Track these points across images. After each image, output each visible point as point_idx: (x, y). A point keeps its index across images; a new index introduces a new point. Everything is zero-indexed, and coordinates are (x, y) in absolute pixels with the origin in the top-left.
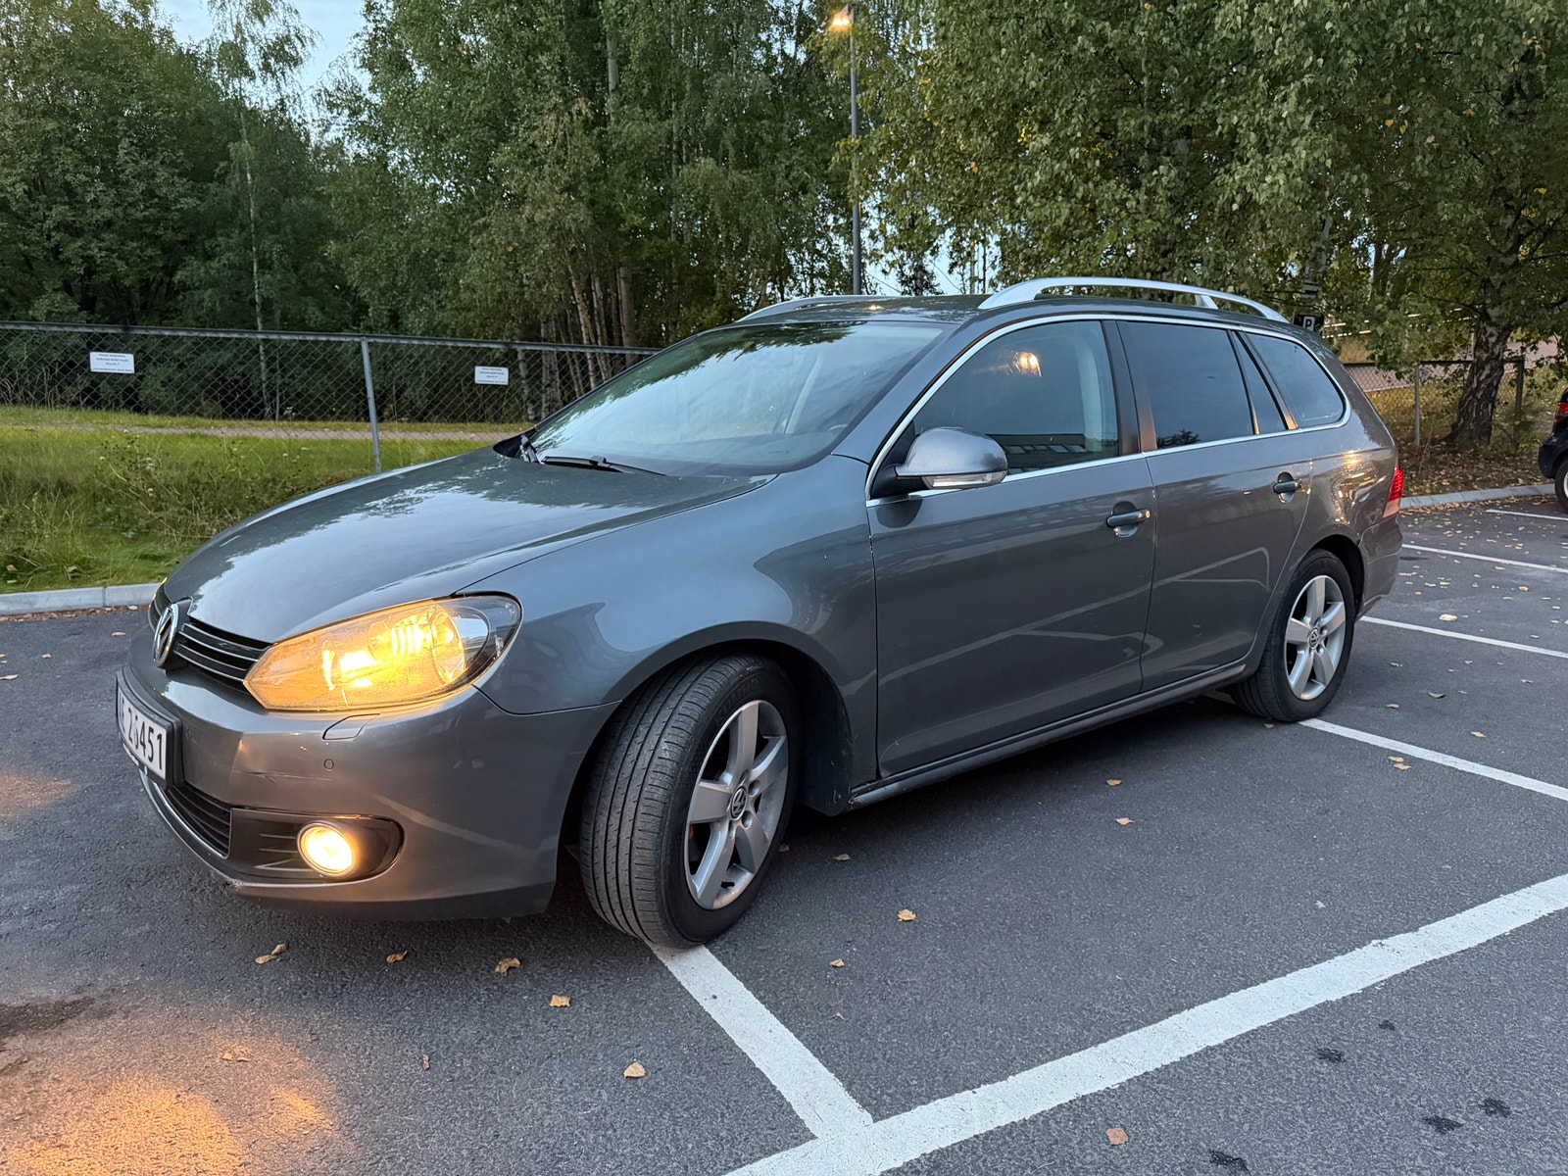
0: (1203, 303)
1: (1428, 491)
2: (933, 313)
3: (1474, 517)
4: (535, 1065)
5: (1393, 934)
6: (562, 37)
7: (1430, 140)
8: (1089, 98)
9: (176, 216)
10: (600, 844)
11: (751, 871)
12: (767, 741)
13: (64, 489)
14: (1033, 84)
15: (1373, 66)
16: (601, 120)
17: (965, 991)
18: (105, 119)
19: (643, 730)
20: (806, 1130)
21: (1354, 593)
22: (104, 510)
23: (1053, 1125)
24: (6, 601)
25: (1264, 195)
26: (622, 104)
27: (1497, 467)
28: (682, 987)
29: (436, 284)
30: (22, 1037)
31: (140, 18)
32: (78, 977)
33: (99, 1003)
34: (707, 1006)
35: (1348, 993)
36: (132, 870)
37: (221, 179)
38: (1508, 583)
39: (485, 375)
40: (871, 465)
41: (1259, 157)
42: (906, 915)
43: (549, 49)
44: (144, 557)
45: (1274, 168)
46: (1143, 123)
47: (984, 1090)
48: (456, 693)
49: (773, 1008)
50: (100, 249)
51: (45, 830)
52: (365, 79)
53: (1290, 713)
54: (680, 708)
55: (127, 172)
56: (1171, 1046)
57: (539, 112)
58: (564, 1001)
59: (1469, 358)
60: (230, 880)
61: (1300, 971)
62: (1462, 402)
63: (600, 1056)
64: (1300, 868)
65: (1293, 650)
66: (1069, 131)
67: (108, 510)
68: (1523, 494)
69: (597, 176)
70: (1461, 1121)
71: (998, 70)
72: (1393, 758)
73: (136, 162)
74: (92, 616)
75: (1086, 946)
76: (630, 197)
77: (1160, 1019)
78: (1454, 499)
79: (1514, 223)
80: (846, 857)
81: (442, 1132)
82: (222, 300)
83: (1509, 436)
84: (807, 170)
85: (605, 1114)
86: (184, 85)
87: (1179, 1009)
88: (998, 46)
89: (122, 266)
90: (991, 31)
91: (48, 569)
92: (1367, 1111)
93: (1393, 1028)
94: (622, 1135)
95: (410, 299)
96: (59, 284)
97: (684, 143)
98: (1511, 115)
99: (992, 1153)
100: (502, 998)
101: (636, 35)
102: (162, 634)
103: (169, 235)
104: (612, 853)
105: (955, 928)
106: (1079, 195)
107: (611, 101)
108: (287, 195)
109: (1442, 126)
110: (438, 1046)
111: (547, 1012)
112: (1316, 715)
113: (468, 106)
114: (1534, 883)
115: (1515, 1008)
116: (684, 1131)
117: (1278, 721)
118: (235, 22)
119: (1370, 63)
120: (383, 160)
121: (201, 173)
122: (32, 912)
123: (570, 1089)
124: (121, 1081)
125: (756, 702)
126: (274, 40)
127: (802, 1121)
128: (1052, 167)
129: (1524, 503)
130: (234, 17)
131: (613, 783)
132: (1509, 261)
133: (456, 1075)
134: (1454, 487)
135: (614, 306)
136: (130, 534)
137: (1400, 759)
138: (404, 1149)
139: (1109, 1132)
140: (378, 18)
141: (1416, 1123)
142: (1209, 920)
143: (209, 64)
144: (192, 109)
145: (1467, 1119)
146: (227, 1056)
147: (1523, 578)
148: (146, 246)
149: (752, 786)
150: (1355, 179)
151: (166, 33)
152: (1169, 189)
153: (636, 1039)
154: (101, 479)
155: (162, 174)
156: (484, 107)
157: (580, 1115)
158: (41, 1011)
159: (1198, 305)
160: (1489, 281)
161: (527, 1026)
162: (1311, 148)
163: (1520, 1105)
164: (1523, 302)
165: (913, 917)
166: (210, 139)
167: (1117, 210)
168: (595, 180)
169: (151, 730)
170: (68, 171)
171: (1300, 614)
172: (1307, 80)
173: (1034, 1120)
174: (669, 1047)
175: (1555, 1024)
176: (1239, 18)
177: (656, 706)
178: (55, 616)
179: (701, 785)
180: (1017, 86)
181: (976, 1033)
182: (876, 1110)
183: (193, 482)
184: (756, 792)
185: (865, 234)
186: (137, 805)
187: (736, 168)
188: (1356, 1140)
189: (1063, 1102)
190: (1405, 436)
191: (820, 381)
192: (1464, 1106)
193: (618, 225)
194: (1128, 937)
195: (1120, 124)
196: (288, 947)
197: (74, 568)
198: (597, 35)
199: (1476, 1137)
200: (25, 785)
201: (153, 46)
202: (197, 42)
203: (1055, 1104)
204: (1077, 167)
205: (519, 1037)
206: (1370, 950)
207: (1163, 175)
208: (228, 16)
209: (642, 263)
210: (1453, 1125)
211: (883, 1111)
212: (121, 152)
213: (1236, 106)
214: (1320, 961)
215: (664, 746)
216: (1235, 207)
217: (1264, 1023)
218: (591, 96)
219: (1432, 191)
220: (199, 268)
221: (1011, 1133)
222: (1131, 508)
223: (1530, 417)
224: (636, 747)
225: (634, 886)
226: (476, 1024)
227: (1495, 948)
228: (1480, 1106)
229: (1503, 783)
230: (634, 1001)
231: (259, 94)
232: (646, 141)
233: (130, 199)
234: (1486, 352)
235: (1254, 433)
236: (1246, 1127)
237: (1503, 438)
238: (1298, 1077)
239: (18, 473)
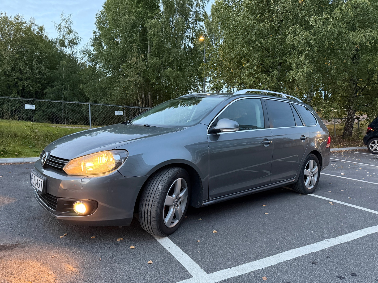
0: (284, 97)
1: (338, 147)
2: (222, 96)
3: (349, 153)
4: (126, 260)
5: (329, 238)
6: (138, 40)
7: (335, 67)
8: (258, 55)
9: (45, 77)
10: (144, 209)
11: (178, 220)
12: (183, 189)
13: (16, 136)
14: (246, 52)
15: (322, 51)
16: (146, 59)
17: (229, 248)
18: (31, 55)
19: (155, 182)
20: (191, 275)
21: (320, 165)
22: (25, 141)
23: (249, 276)
24: (2, 160)
25: (297, 78)
26: (151, 56)
27: (353, 142)
28: (161, 245)
29: (106, 94)
30: (3, 252)
31: (41, 33)
32: (17, 239)
33: (22, 245)
34: (168, 249)
35: (319, 250)
36: (30, 217)
37: (57, 69)
38: (357, 167)
39: (117, 113)
40: (208, 126)
41: (296, 70)
42: (215, 231)
43: (135, 43)
44: (34, 152)
45: (299, 72)
46: (271, 61)
47: (233, 268)
48: (112, 172)
49: (183, 250)
50: (26, 83)
51: (9, 208)
52: (92, 48)
53: (305, 192)
54: (164, 178)
55: (35, 67)
56: (277, 260)
57: (132, 56)
58: (134, 247)
59: (346, 117)
60: (56, 215)
61: (308, 245)
62: (345, 127)
63: (142, 259)
64: (308, 224)
65: (306, 177)
66: (254, 63)
67: (26, 141)
68: (360, 148)
69: (145, 71)
70: (345, 277)
71: (238, 49)
72: (330, 202)
73: (37, 65)
74: (21, 164)
75: (257, 239)
76: (152, 76)
77: (275, 254)
78: (344, 149)
79: (356, 87)
80: (201, 219)
81: (104, 274)
82: (55, 97)
83: (356, 135)
84: (193, 71)
85: (143, 271)
86: (50, 48)
87: (279, 253)
88: (238, 44)
89: (31, 88)
90: (236, 40)
91: (11, 153)
92: (324, 275)
93: (329, 258)
94: (147, 275)
95: (100, 98)
96: (16, 92)
97: (165, 65)
98: (354, 63)
99: (235, 281)
100: (118, 246)
101: (154, 40)
102: (43, 159)
103: (43, 82)
104: (146, 211)
105: (226, 235)
106: (256, 77)
107: (148, 55)
108: (72, 74)
109: (338, 64)
110: (103, 256)
111: (129, 250)
112: (312, 193)
113: (116, 54)
114: (363, 229)
115: (358, 254)
116: (162, 275)
117: (303, 194)
118: (63, 34)
119: (321, 50)
120: (95, 66)
121: (52, 68)
122: (6, 225)
123: (135, 265)
124: (27, 261)
125: (181, 178)
126: (72, 39)
127: (190, 273)
128: (250, 71)
129: (360, 151)
130: (63, 33)
131: (147, 194)
132: (355, 95)
133: (107, 262)
134: (344, 146)
135: (147, 101)
136: (31, 147)
137: (331, 202)
138: (95, 277)
139: (263, 278)
140: (96, 35)
141: (335, 278)
142: (286, 234)
143: (56, 44)
144: (51, 53)
145: (347, 277)
146: (53, 257)
147: (360, 166)
148: (38, 84)
149: (179, 198)
150: (318, 75)
151: (46, 36)
152: (276, 76)
153: (150, 256)
154: (25, 134)
155: (43, 68)
156: (120, 55)
157: (137, 271)
158: (8, 246)
159: (283, 97)
160: (350, 100)
161: (125, 252)
162: (308, 68)
163: (359, 274)
164: (358, 104)
165: (217, 232)
166: (55, 60)
167: (265, 80)
168: (144, 72)
169: (40, 180)
170: (21, 66)
171: (307, 168)
172: (306, 52)
173: (245, 275)
174: (158, 257)
175: (368, 258)
176: (291, 39)
177: (158, 177)
178: (12, 164)
179: (167, 196)
180: (242, 53)
181: (231, 256)
182: (207, 272)
183: (47, 135)
184: (180, 200)
185: (206, 87)
186: (31, 204)
187: (176, 70)
188: (321, 281)
189: (252, 271)
190: (332, 135)
191: (196, 112)
192: (346, 274)
193: (149, 82)
194: (267, 237)
195: (265, 61)
196: (67, 234)
197: (17, 153)
198: (146, 40)
199: (349, 281)
200: (5, 199)
201: (43, 39)
202: (54, 39)
203: (250, 271)
204: (255, 71)
205: (123, 255)
206: (324, 241)
207: (275, 73)
208: (61, 33)
209: (154, 91)
210: (343, 278)
211: (209, 272)
212: (34, 63)
213: (291, 58)
214: (312, 243)
215: (160, 186)
216: (291, 80)
217: (299, 256)
218: (144, 53)
219: (336, 79)
220: (50, 89)
221: (239, 277)
222: (267, 140)
223: (361, 131)
224: (153, 186)
225: (151, 219)
226: (112, 251)
227: (353, 242)
228: (350, 274)
229: (355, 208)
230: (150, 248)
231: (67, 51)
232: (156, 63)
233: (35, 73)
234: (350, 116)
235: (296, 126)
236: (295, 277)
237: (355, 136)
238: (307, 268)
239: (5, 132)
